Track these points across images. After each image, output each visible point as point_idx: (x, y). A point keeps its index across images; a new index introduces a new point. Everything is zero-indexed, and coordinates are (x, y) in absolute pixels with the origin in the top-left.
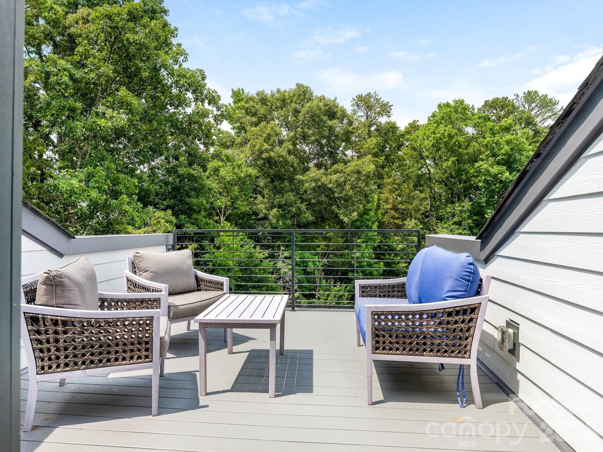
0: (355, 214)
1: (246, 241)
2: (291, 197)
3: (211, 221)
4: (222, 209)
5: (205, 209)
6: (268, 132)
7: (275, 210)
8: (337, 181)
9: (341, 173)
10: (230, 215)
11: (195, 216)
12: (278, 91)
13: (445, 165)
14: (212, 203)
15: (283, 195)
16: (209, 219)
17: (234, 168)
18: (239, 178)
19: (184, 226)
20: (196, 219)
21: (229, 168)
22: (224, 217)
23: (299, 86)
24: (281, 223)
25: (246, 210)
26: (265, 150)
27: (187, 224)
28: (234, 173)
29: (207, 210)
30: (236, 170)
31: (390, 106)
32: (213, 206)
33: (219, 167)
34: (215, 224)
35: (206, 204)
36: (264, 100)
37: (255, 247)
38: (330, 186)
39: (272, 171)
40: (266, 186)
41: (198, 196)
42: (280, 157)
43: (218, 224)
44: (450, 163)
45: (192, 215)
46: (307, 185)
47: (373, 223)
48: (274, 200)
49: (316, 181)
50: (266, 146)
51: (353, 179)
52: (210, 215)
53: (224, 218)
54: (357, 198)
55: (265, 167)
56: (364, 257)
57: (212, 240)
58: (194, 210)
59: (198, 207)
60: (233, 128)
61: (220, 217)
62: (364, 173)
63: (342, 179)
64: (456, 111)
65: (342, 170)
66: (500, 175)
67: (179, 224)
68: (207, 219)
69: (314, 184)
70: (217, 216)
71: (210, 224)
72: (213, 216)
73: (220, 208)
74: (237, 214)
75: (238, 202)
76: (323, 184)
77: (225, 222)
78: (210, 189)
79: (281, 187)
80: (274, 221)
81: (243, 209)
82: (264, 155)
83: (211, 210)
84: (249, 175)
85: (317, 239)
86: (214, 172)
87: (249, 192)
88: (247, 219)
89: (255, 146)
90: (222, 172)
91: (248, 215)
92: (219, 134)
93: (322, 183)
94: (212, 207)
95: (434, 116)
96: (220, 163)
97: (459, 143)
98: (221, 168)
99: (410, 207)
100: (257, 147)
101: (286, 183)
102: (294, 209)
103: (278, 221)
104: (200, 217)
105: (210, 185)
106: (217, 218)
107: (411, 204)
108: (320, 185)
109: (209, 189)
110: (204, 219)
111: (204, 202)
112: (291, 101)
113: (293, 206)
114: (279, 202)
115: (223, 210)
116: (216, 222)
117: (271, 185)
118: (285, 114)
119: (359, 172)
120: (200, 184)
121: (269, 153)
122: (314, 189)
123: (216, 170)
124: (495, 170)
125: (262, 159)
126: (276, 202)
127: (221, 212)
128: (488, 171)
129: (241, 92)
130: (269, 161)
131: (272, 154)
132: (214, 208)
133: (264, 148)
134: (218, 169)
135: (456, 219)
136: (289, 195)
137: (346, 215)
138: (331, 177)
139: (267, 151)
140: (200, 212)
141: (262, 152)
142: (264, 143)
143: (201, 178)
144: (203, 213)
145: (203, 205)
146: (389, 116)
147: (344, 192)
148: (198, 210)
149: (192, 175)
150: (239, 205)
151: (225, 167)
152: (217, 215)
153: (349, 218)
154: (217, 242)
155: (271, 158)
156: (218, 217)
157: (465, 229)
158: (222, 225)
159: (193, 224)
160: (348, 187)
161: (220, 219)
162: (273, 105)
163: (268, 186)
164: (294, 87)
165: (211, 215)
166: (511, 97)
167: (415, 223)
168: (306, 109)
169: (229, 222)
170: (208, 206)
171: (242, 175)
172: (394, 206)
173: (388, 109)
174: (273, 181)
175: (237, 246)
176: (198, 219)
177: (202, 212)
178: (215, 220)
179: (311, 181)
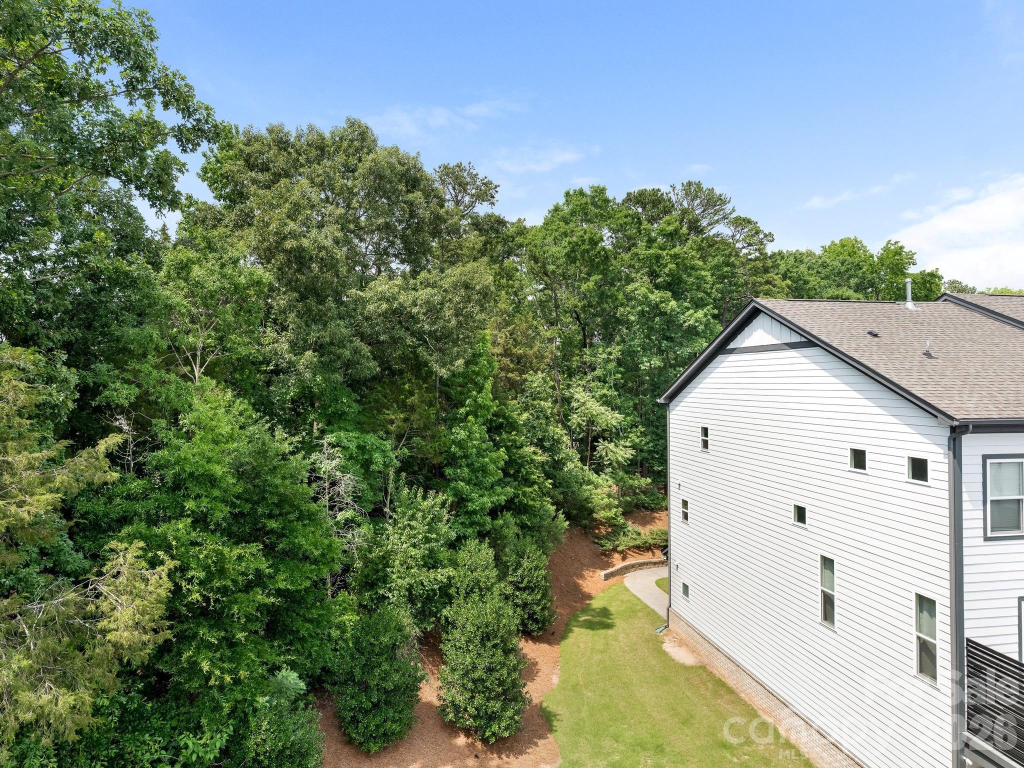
0: (460, 362)
1: (250, 417)
2: (342, 329)
3: (172, 377)
4: (196, 350)
5: (156, 349)
6: (294, 198)
7: (309, 353)
8: (428, 302)
9: (433, 288)
10: (214, 364)
11: (133, 365)
12: (311, 129)
13: (584, 287)
14: (174, 339)
15: (325, 325)
16: (168, 371)
17: (223, 266)
18: (235, 287)
19: (105, 387)
20: (136, 373)
21: (212, 262)
22: (201, 367)
23: (352, 124)
24: (319, 379)
25: (250, 354)
26: (290, 233)
27: (114, 383)
28: (224, 276)
29: (162, 353)
30: (229, 270)
31: (496, 187)
32: (177, 344)
33: (189, 260)
34: (182, 383)
35: (160, 340)
36: (282, 144)
37: (272, 430)
38: (415, 310)
39: (303, 278)
40: (291, 307)
41: (140, 323)
42: (321, 248)
43: (189, 383)
44: (591, 284)
45: (126, 363)
46: (371, 307)
47: (486, 378)
48: (307, 334)
49: (388, 300)
50: (292, 226)
51: (457, 299)
52: (168, 364)
53: (202, 370)
54: (463, 333)
55: (290, 269)
56: (471, 440)
57: (174, 417)
58: (130, 352)
59: (141, 345)
60: (219, 197)
61: (192, 368)
62: (478, 287)
63: (438, 298)
64: (594, 204)
65: (435, 282)
66: (664, 305)
67: (94, 383)
68: (163, 371)
69: (385, 306)
70: (185, 365)
71: (169, 382)
72: (177, 365)
73: (193, 349)
74: (229, 361)
75: (233, 337)
76: (401, 305)
77: (205, 378)
78: (170, 308)
79: (320, 310)
80: (308, 375)
81: (243, 351)
82: (289, 244)
83: (173, 352)
84: (258, 283)
85: (388, 410)
86: (179, 273)
87: (256, 317)
88: (250, 372)
89: (267, 225)
90: (197, 272)
91: (253, 363)
92: (189, 207)
93: (400, 303)
94: (175, 347)
95: (557, 209)
96: (192, 254)
97: (606, 253)
98: (193, 263)
99: (530, 352)
100: (273, 227)
101: (330, 303)
102: (347, 353)
103: (315, 375)
104: (146, 367)
105: (168, 298)
106: (186, 369)
107: (531, 348)
108: (396, 308)
109: (166, 306)
110: (155, 372)
111: (155, 336)
112: (337, 150)
113: (344, 347)
114: (319, 338)
115: (199, 353)
116: (185, 377)
117: (300, 305)
118: (325, 172)
119: (467, 286)
120: (147, 296)
121: (297, 240)
122: (384, 314)
123: (182, 268)
124: (655, 296)
125: (285, 251)
126: (312, 337)
127: (194, 356)
128: (646, 298)
129: (234, 131)
130: (300, 258)
131: (305, 243)
132: (178, 349)
133: (287, 230)
134: (187, 265)
135: (598, 372)
136: (339, 325)
137: (444, 365)
138: (417, 294)
139: (294, 235)
140: (144, 355)
141: (285, 238)
142: (288, 221)
143: (149, 283)
144: (152, 359)
145: (151, 340)
146: (493, 204)
147: (441, 323)
148: (140, 352)
149: (127, 274)
150: (234, 343)
151: (204, 262)
152: (187, 362)
153: (449, 370)
154: (185, 420)
155: (303, 250)
156: (189, 368)
157: (611, 387)
158: (198, 384)
159: (128, 382)
160: (447, 314)
161: (192, 371)
162: (300, 155)
163: (295, 307)
164: (342, 124)
165: (172, 363)
166: (665, 189)
167: (543, 378)
168: (368, 164)
169: (213, 378)
170: (164, 344)
171: (243, 280)
172: (505, 350)
173: (493, 192)
174: (303, 298)
175: (232, 429)
176: (139, 371)
177: (149, 357)
178: (182, 373)
179: (380, 300)
